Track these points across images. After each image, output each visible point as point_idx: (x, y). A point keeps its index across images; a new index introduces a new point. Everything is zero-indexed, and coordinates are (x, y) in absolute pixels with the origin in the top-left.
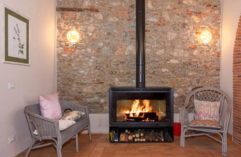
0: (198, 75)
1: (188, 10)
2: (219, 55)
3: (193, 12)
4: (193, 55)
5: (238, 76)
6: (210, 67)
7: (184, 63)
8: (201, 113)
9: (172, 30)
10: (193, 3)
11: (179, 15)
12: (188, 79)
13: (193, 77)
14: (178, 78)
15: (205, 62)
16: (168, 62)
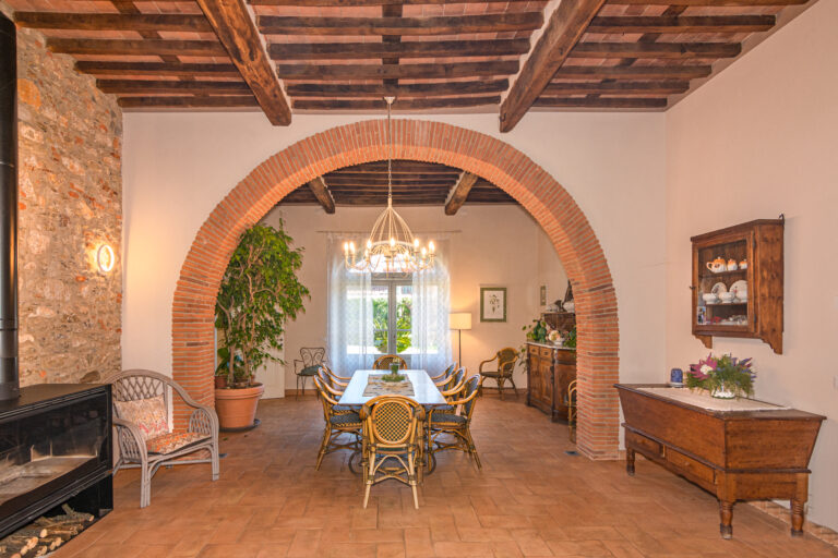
0: (88, 346)
1: (72, 186)
2: (119, 298)
3: (81, 192)
4: (81, 297)
5: (188, 345)
6: (108, 324)
7: (65, 316)
8: (140, 426)
9: (39, 227)
10: (80, 171)
11: (55, 191)
12: (72, 357)
13: (80, 350)
14: (52, 358)
15: (101, 313)
16: (31, 315)
